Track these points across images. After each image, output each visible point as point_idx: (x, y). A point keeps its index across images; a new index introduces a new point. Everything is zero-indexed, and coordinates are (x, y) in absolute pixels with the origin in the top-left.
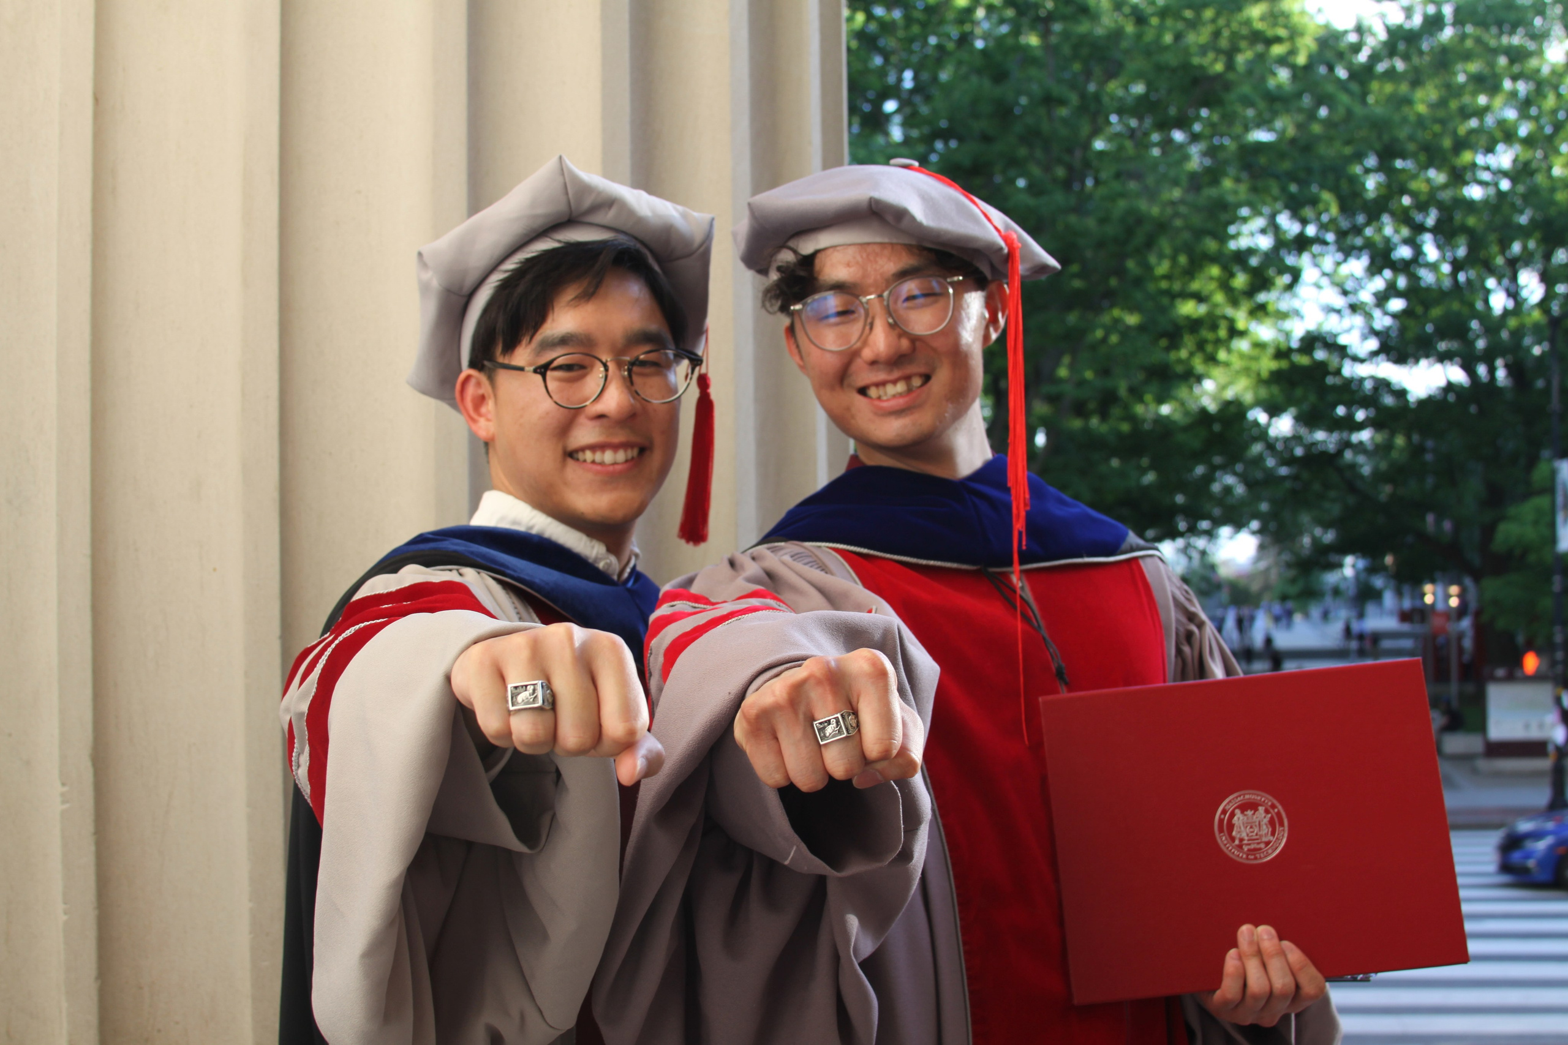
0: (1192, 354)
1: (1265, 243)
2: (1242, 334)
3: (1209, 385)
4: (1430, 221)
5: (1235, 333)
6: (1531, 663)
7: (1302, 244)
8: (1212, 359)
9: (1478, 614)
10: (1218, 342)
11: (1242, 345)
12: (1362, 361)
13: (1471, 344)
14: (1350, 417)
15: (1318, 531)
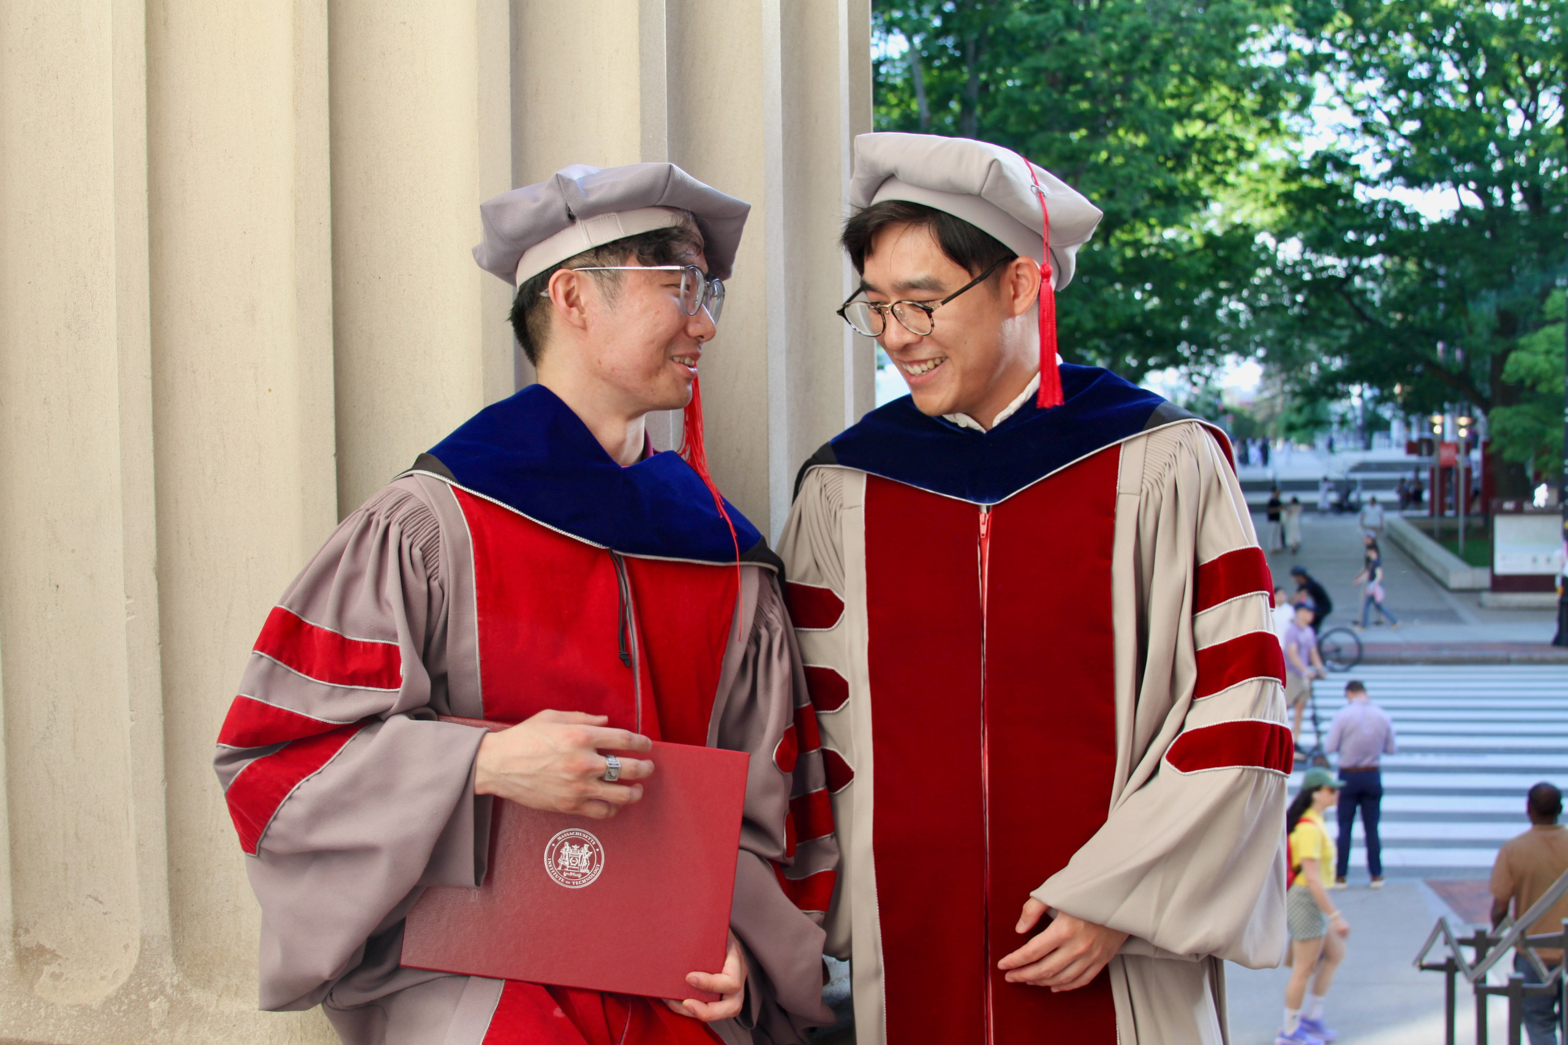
0: (1198, 177)
1: (1278, 60)
2: (1250, 155)
3: (1215, 208)
4: (1448, 39)
5: (1244, 153)
6: (1541, 495)
7: (1314, 63)
8: (1220, 181)
9: (1486, 445)
10: (1228, 163)
11: (1252, 167)
12: (1376, 183)
13: (1488, 167)
14: (1360, 243)
15: (1325, 360)
